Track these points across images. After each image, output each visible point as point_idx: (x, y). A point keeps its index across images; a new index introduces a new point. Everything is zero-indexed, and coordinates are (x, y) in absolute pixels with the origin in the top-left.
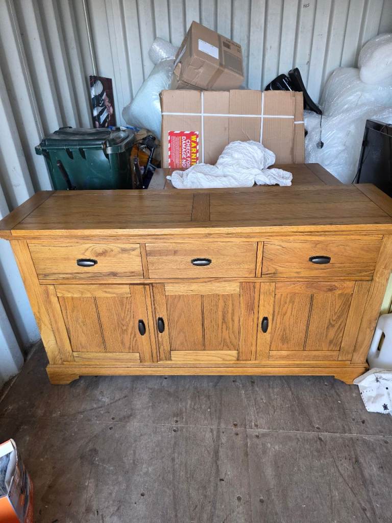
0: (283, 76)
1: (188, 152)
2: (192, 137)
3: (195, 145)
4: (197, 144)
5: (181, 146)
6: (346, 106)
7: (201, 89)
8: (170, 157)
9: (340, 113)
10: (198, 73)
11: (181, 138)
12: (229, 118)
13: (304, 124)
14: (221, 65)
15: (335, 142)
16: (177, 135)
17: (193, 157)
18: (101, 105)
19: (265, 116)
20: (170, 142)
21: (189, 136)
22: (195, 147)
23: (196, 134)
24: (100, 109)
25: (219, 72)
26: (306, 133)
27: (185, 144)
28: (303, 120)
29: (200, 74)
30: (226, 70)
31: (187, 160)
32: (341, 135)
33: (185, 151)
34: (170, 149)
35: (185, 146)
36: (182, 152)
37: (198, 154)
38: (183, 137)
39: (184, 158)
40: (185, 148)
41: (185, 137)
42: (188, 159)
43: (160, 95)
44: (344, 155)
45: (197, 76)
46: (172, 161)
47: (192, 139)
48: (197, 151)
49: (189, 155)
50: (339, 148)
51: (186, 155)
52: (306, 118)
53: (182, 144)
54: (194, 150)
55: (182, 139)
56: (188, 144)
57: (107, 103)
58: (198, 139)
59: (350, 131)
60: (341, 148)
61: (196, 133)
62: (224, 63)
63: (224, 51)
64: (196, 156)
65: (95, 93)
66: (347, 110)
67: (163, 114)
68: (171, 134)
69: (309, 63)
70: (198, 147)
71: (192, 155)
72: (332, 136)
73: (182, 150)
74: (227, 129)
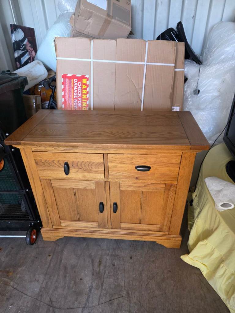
0: (171, 29)
1: (80, 93)
2: (83, 80)
3: (86, 87)
4: (88, 86)
5: (74, 88)
6: (223, 57)
7: (90, 37)
8: (63, 96)
9: (216, 64)
10: (88, 24)
11: (73, 80)
12: (116, 64)
13: (184, 71)
14: (108, 15)
15: (211, 88)
16: (70, 78)
17: (84, 98)
18: (21, 49)
19: (148, 63)
20: (63, 83)
21: (80, 79)
22: (86, 89)
23: (86, 78)
24: (21, 52)
25: (107, 23)
26: (186, 80)
27: (77, 86)
28: (184, 68)
29: (91, 24)
30: (113, 20)
31: (78, 100)
32: (217, 82)
33: (77, 92)
34: (63, 90)
35: (77, 87)
36: (74, 93)
37: (88, 95)
38: (75, 80)
39: (76, 98)
40: (77, 90)
41: (77, 80)
42: (80, 99)
43: (55, 41)
44: (218, 101)
45: (88, 26)
46: (65, 100)
47: (83, 82)
48: (88, 92)
49: (80, 95)
50: (214, 94)
51: (78, 95)
52: (186, 66)
53: (74, 85)
54: (85, 91)
55: (74, 82)
56: (80, 86)
57: (29, 47)
58: (88, 82)
59: (225, 79)
60: (216, 94)
61: (86, 76)
62: (111, 14)
63: (113, 3)
64: (86, 97)
65: (15, 39)
66: (224, 61)
67: (58, 58)
68: (65, 76)
69: (194, 17)
70: (88, 88)
71: (83, 95)
72: (208, 83)
73: (74, 91)
74: (114, 74)
